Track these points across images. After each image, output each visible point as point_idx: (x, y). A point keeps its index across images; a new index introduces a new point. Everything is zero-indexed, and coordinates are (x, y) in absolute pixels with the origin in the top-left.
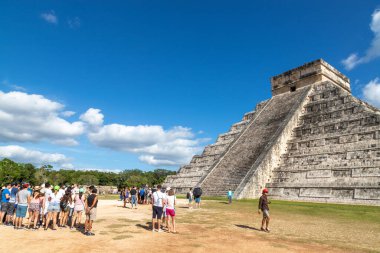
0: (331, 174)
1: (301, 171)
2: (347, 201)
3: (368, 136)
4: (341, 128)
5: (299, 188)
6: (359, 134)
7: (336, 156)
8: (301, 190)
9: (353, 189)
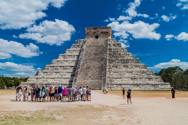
0: (130, 80)
1: (119, 78)
2: (138, 89)
3: (138, 67)
4: (127, 62)
5: (121, 85)
6: (135, 66)
7: (129, 73)
8: (122, 85)
9: (139, 85)
